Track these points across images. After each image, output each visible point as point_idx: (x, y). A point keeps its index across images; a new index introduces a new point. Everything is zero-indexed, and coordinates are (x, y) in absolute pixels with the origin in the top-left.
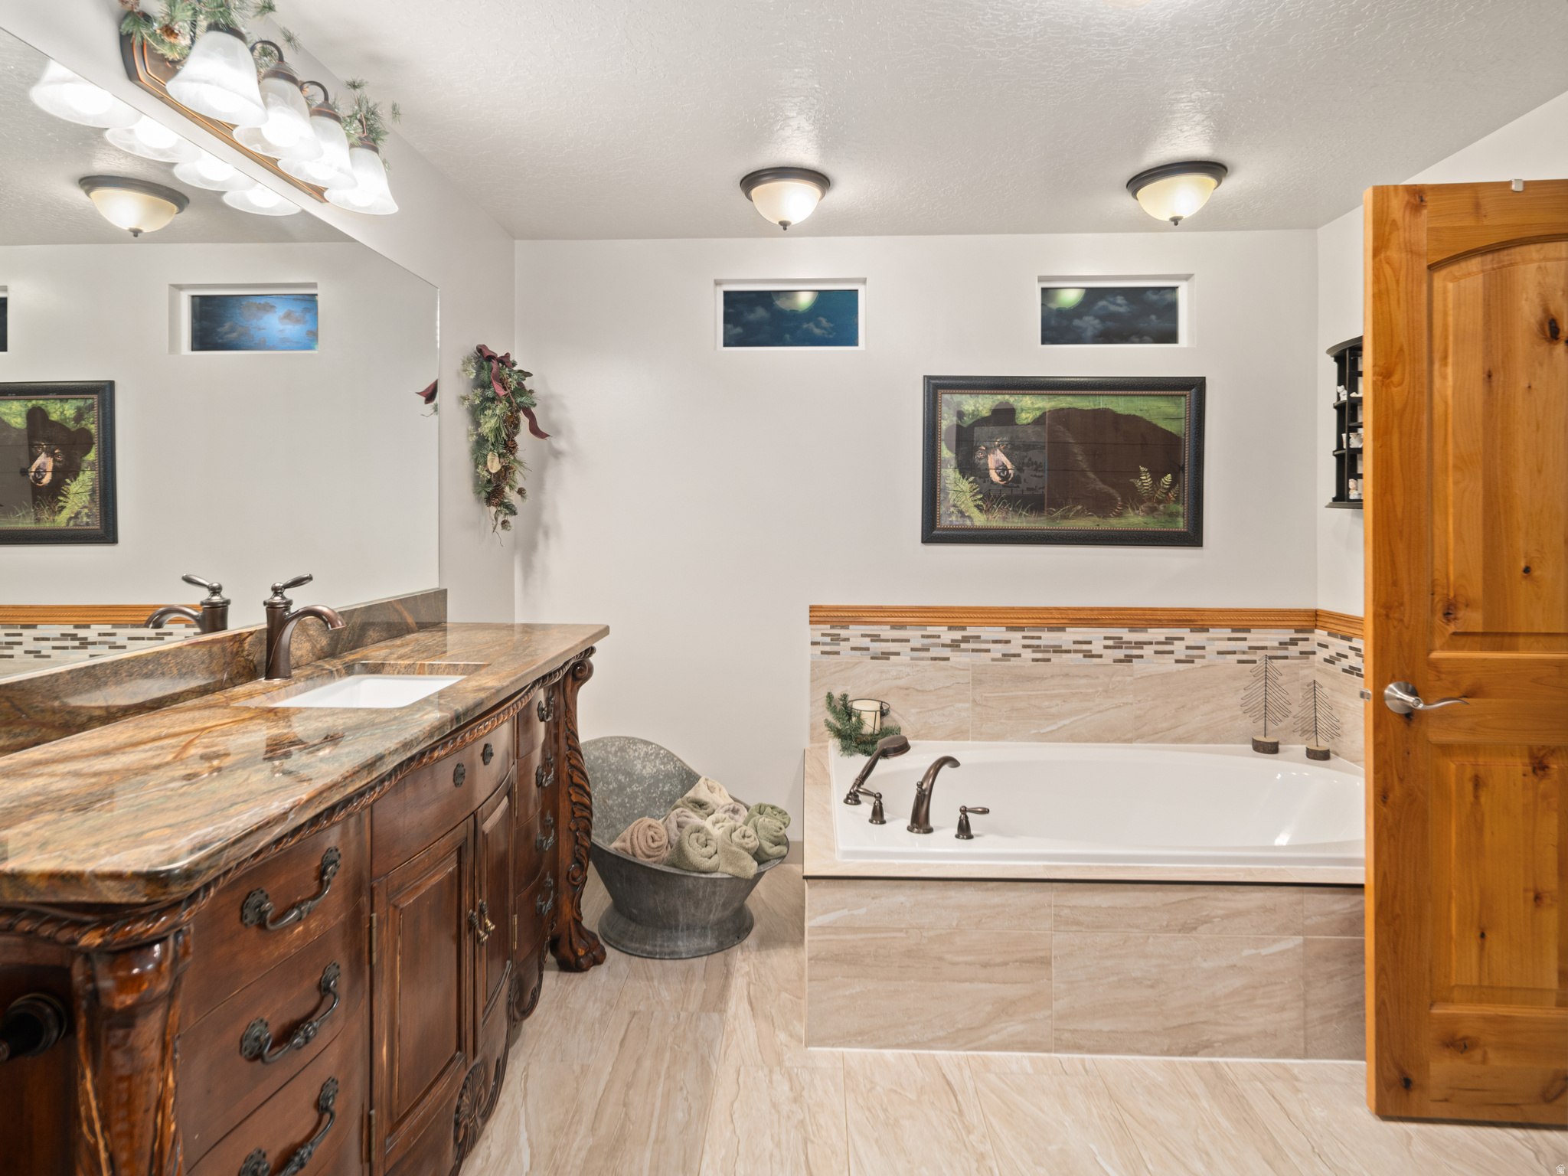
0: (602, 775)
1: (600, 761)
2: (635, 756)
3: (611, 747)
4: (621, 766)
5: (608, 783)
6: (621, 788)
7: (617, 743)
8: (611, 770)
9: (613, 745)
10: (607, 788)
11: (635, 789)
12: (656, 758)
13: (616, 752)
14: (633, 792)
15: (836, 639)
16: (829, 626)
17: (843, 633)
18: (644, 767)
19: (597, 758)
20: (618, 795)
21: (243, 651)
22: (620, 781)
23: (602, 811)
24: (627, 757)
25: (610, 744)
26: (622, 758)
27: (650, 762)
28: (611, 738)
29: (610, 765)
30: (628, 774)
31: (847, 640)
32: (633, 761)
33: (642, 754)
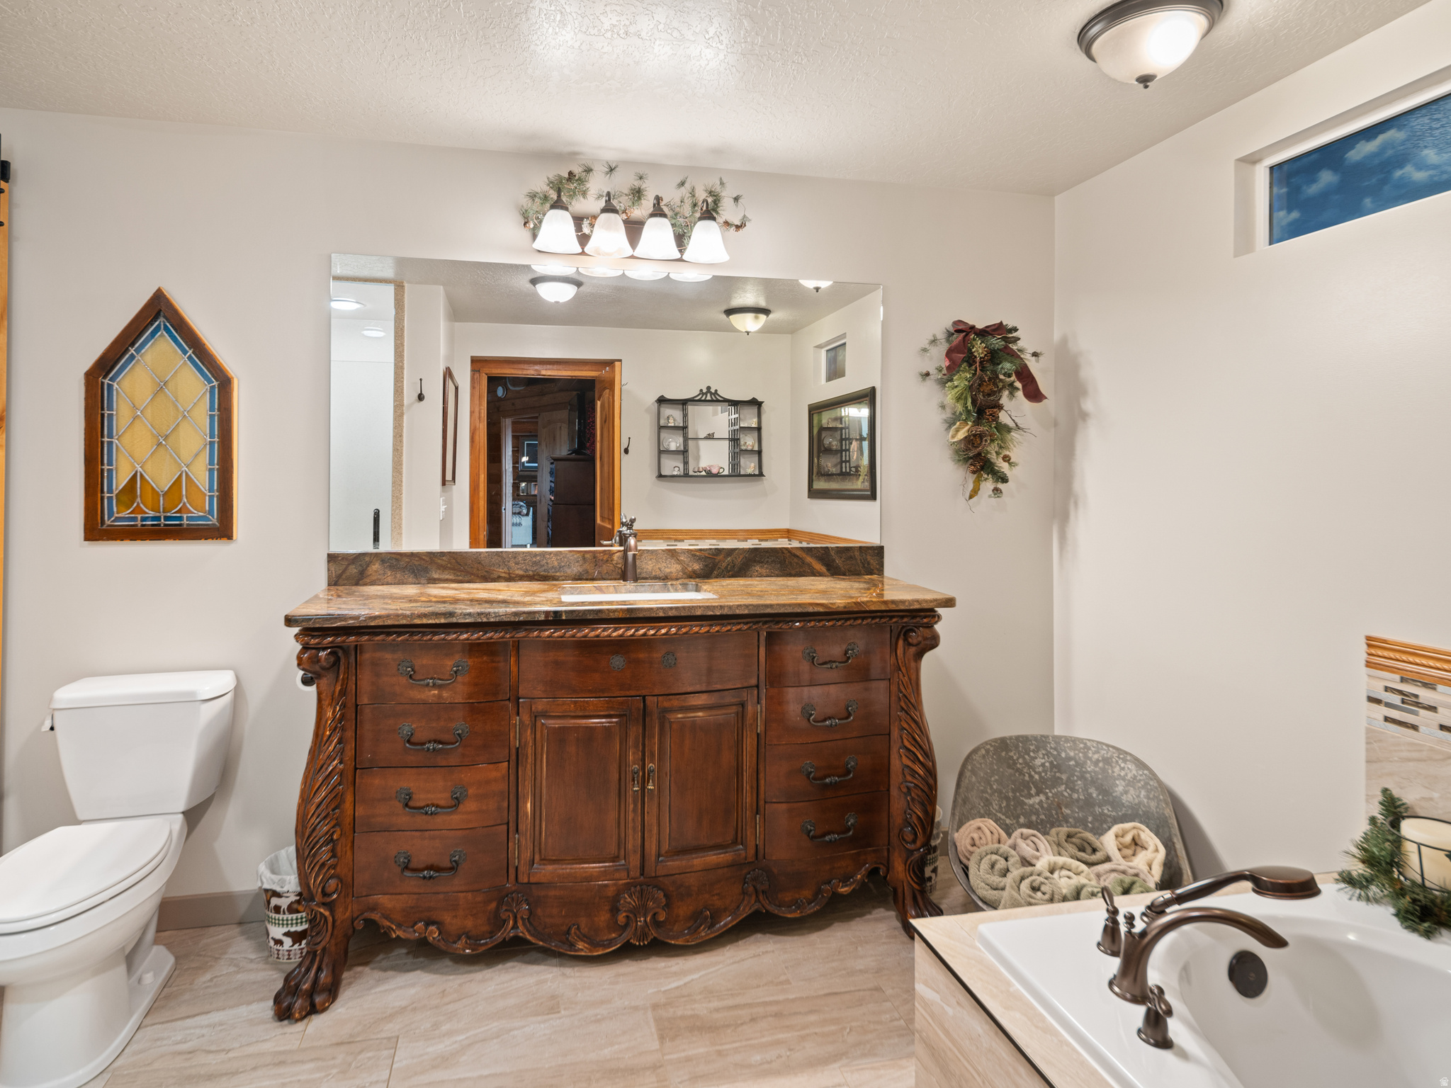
0: (1068, 778)
1: (1072, 763)
2: (1120, 775)
3: (1094, 753)
4: (1098, 779)
5: (1073, 790)
6: (1088, 803)
7: (1103, 752)
8: (1082, 777)
9: (1097, 752)
10: (1070, 795)
11: (1106, 811)
12: (1143, 787)
13: (1098, 761)
14: (1102, 814)
15: (1411, 701)
16: (1397, 677)
17: (1425, 695)
18: (1126, 792)
19: (1070, 759)
20: (1081, 808)
21: (612, 561)
22: (1090, 795)
23: (1051, 815)
24: (1110, 771)
25: (1093, 749)
26: (1104, 770)
27: (1134, 788)
28: (1098, 742)
29: (1084, 772)
30: (1105, 792)
31: (1433, 709)
32: (1116, 779)
33: (1129, 777)
